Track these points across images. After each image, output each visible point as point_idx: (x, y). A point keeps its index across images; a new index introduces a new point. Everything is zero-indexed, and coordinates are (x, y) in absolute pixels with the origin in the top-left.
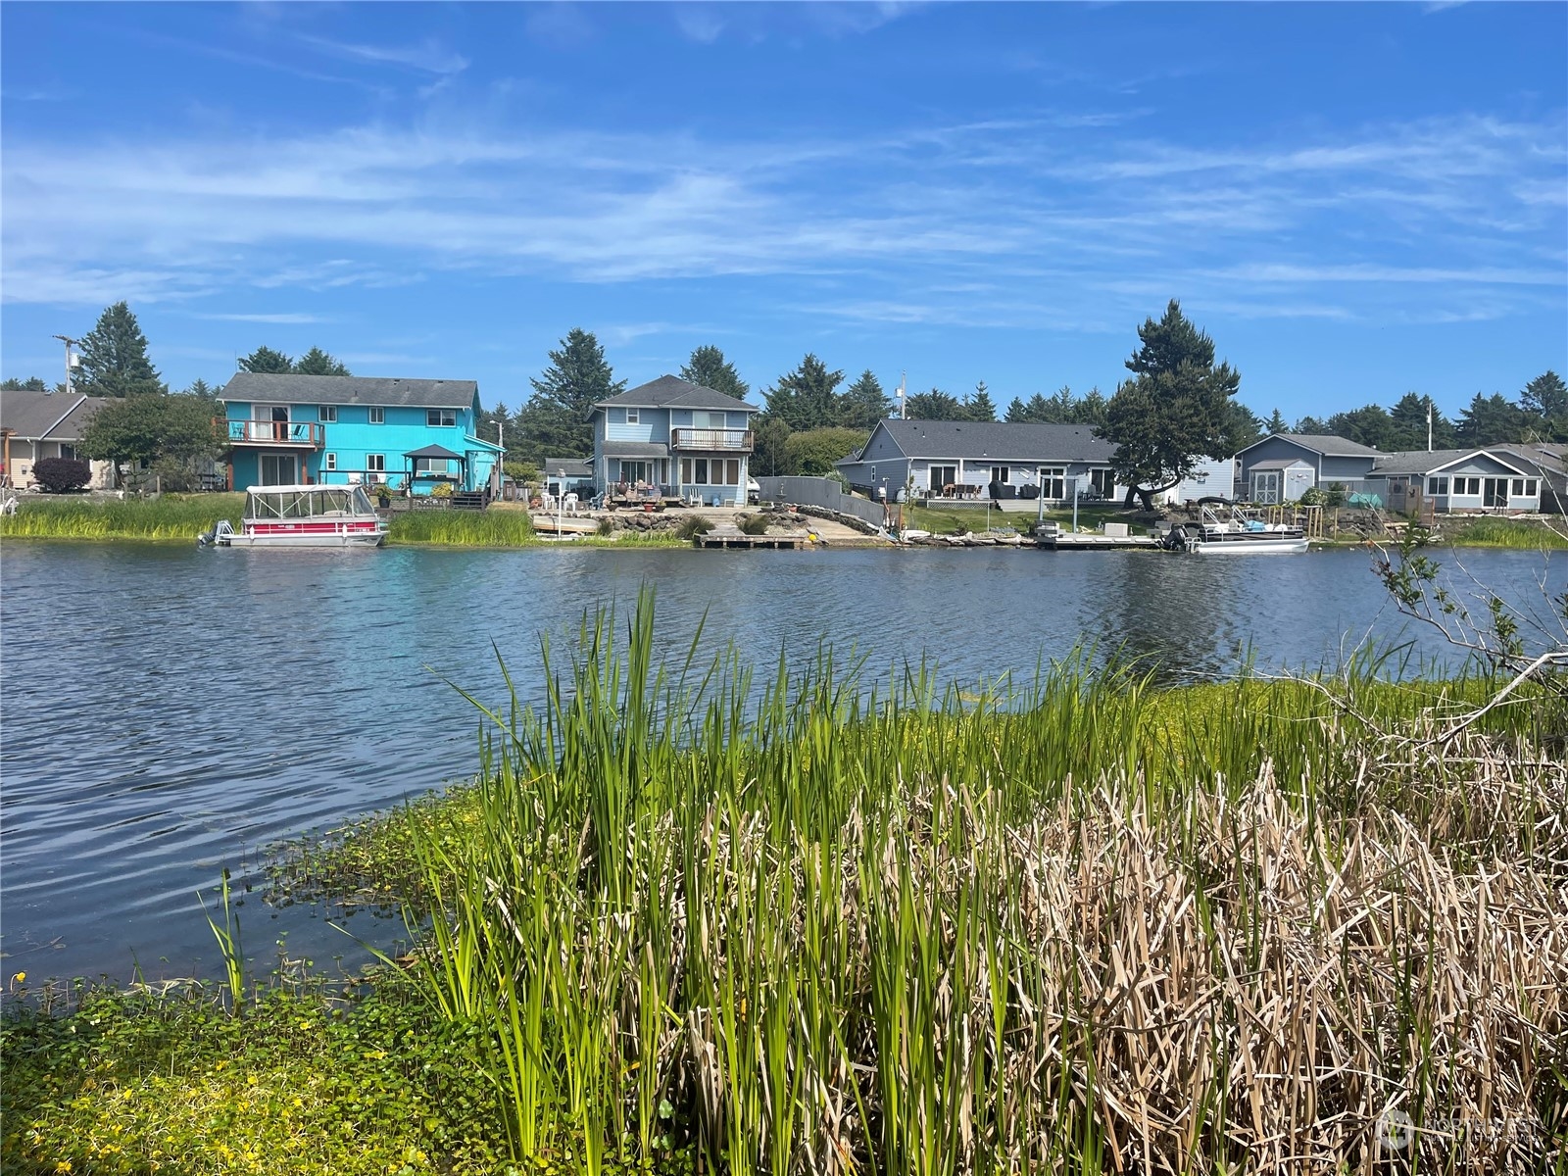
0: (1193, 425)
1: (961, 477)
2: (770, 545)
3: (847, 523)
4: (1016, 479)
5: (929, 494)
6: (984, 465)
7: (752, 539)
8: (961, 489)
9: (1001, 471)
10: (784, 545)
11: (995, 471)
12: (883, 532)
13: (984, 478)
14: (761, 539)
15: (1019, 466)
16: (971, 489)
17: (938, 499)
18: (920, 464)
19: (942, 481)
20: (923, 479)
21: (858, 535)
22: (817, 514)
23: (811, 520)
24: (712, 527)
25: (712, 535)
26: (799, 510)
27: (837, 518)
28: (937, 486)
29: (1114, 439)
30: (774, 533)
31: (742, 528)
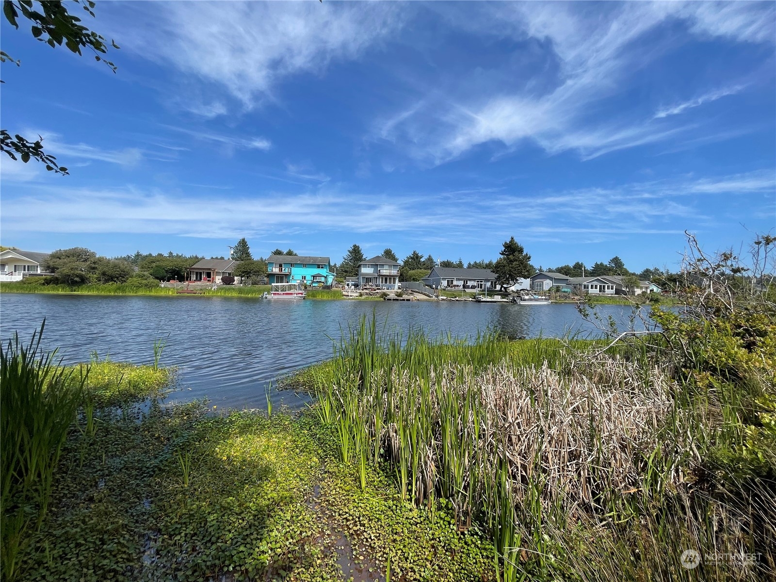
0: (518, 270)
1: (455, 283)
2: (404, 300)
3: (425, 294)
4: (470, 283)
5: (447, 287)
6: (461, 280)
7: (399, 298)
8: (455, 286)
9: (466, 281)
10: (408, 300)
11: (464, 281)
12: (434, 297)
13: (461, 283)
14: (401, 298)
15: (470, 280)
16: (458, 286)
17: (449, 288)
18: (444, 279)
19: (450, 283)
20: (445, 283)
21: (427, 298)
22: (416, 292)
23: (415, 293)
24: (388, 295)
25: (388, 297)
26: (411, 291)
27: (422, 293)
28: (448, 285)
29: (497, 273)
30: (405, 297)
31: (396, 295)
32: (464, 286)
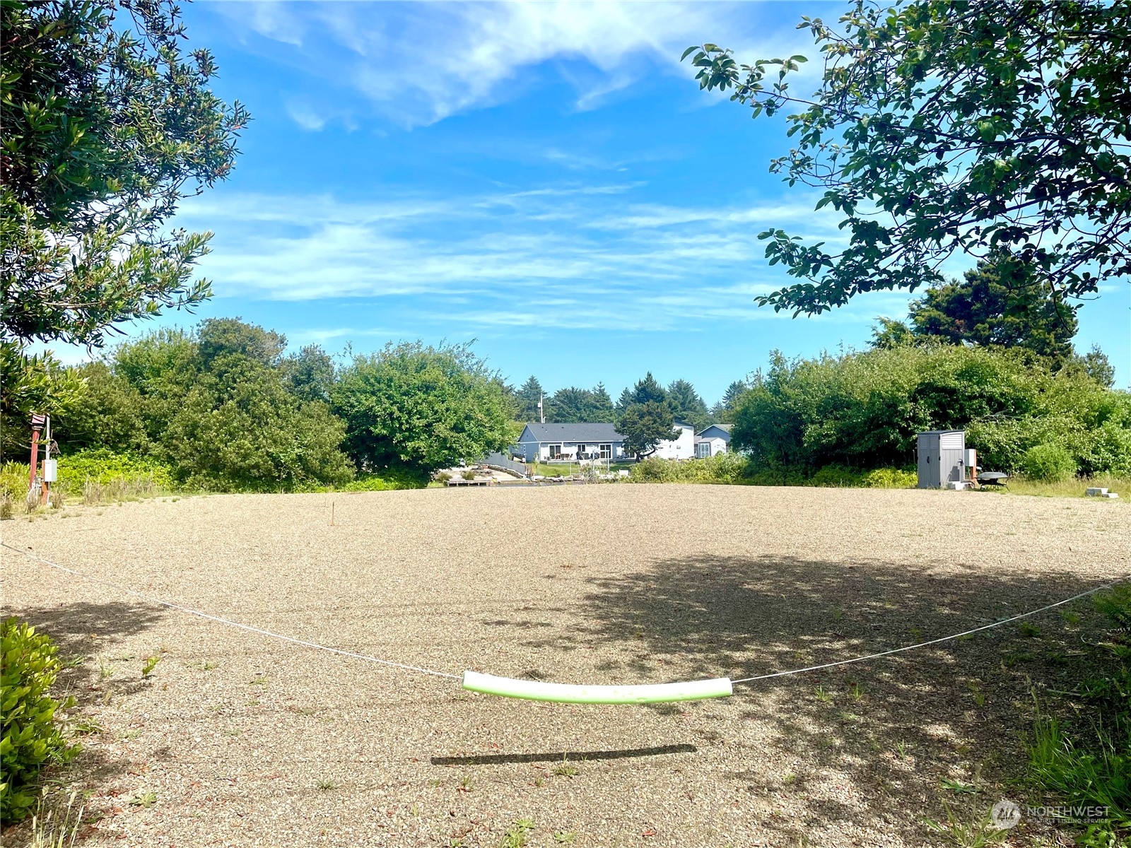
1: (564, 450)
2: (476, 484)
3: (509, 473)
4: (589, 450)
5: (548, 459)
6: (574, 444)
7: (469, 482)
8: (563, 456)
9: (582, 447)
10: (482, 484)
11: (579, 446)
12: (525, 476)
13: (573, 450)
14: (472, 482)
15: (590, 444)
16: (567, 455)
17: (552, 461)
18: (544, 444)
19: (555, 451)
20: (545, 452)
21: (514, 478)
22: (497, 469)
23: (494, 472)
24: (451, 477)
25: (451, 481)
26: (489, 467)
27: (506, 471)
28: (552, 456)
29: (623, 434)
30: (478, 479)
31: (464, 477)
32: (579, 457)
